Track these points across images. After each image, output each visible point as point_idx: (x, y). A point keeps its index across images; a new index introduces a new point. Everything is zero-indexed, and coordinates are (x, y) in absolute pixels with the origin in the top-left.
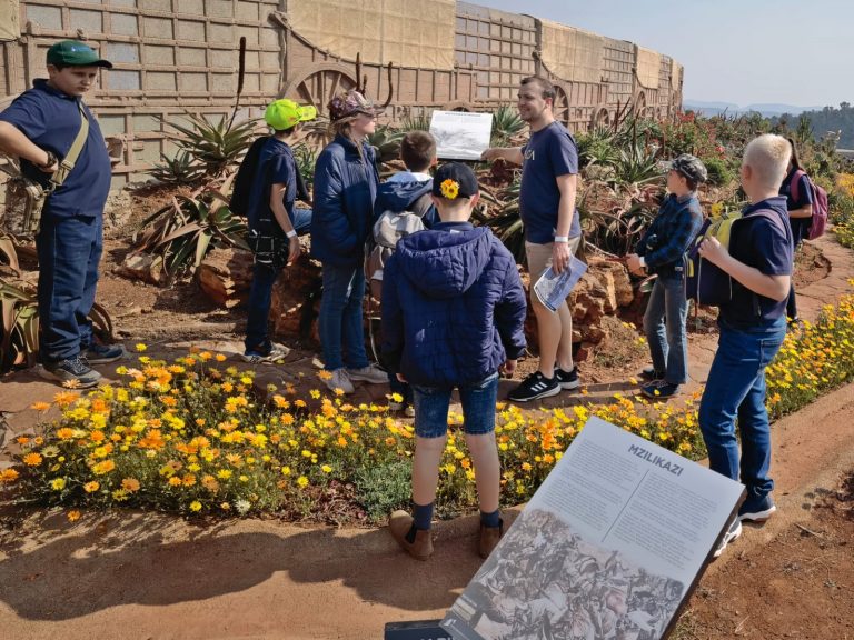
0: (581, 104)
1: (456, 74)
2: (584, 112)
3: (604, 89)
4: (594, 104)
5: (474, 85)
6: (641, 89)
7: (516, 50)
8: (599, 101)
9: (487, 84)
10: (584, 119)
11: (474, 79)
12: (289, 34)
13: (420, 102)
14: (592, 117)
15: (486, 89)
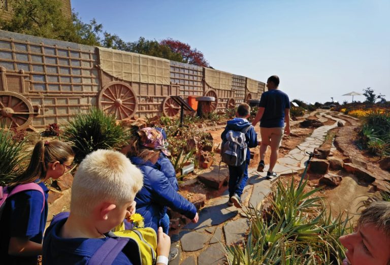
0: (223, 97)
1: (171, 86)
2: (224, 100)
3: (232, 93)
4: (229, 97)
5: (178, 90)
6: (249, 93)
7: (195, 78)
8: (230, 96)
9: (183, 90)
10: (224, 102)
11: (178, 88)
12: (102, 72)
13: (157, 96)
14: (227, 102)
15: (183, 92)
